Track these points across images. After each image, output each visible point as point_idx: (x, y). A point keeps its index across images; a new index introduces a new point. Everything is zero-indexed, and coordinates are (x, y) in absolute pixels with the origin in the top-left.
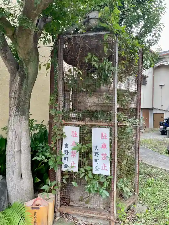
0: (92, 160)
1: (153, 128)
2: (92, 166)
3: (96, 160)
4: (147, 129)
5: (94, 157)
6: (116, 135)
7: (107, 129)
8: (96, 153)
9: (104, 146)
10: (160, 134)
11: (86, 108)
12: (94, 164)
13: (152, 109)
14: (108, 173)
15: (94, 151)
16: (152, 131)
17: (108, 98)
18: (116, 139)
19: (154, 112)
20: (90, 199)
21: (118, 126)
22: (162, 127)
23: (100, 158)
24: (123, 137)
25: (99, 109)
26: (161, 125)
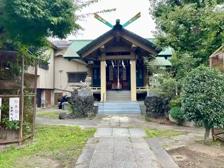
0: (9, 114)
1: (54, 104)
2: (9, 117)
3: (11, 114)
4: (49, 106)
5: (10, 113)
6: (23, 101)
7: (18, 98)
8: (11, 111)
9: (16, 107)
10: (58, 109)
11: (4, 88)
12: (10, 116)
13: (53, 90)
14: (18, 119)
15: (10, 109)
16: (53, 107)
17: (18, 83)
18: (23, 103)
19: (55, 91)
20: (6, 137)
21: (24, 97)
22: (59, 103)
23: (14, 112)
24: (27, 101)
25: (12, 88)
26: (59, 101)
